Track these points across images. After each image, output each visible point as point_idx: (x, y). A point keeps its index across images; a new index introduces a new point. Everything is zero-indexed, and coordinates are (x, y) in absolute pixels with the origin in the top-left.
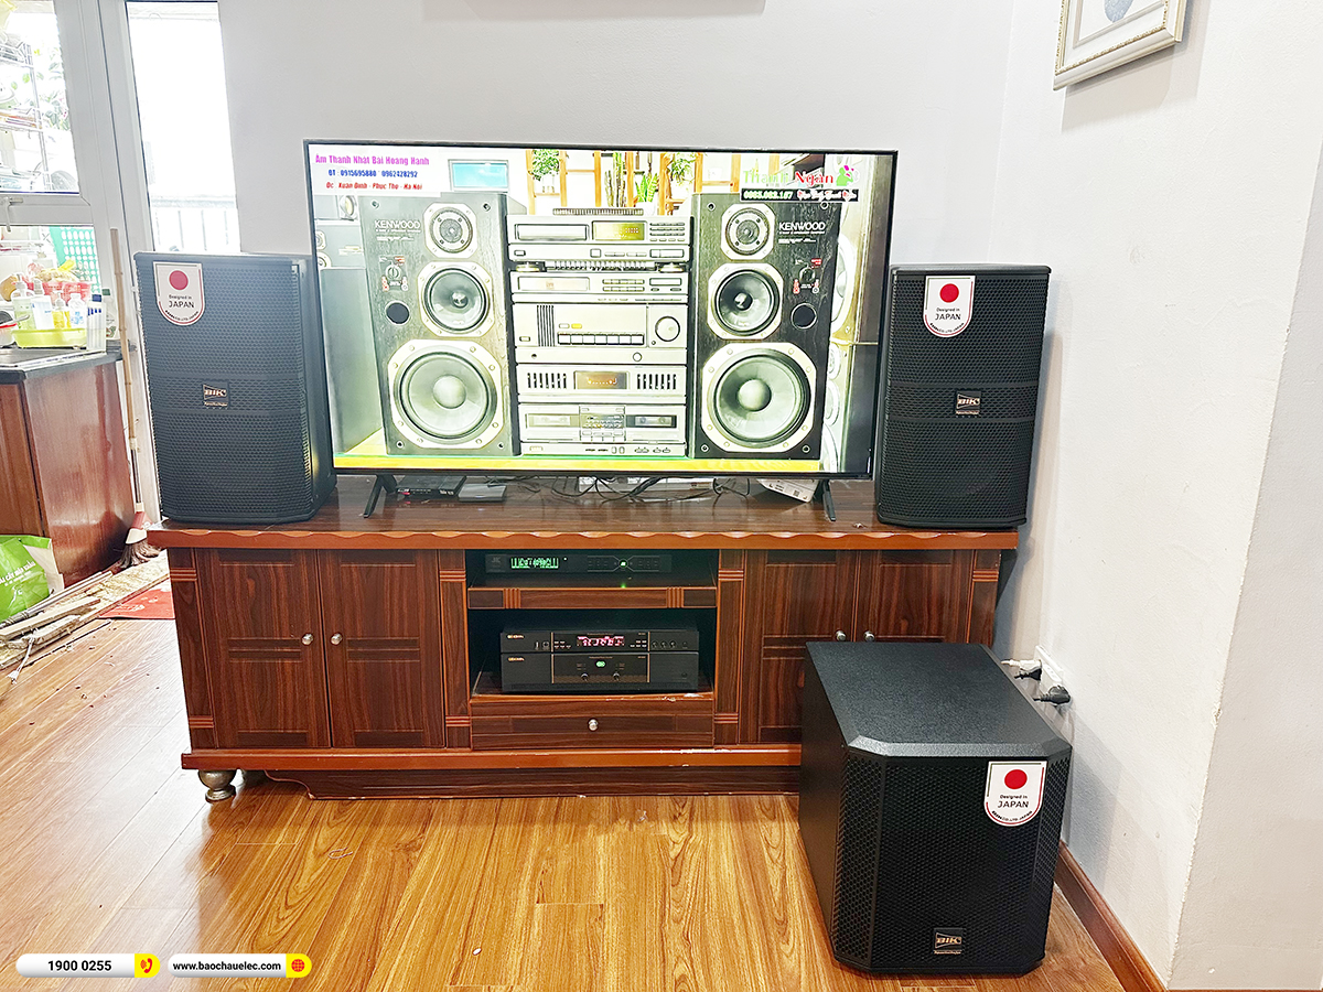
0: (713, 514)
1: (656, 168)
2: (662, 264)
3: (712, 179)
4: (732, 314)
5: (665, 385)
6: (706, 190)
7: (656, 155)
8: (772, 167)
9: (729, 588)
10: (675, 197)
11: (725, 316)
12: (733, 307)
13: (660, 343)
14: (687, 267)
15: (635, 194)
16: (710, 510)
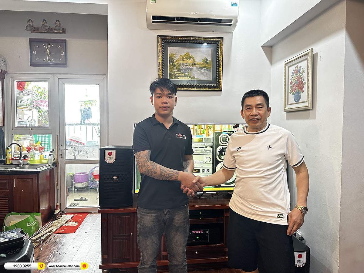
0: (218, 200)
1: (206, 128)
2: (207, 146)
3: (217, 130)
4: (222, 156)
5: (208, 171)
6: (216, 132)
7: (206, 125)
8: (229, 127)
9: (227, 217)
10: (210, 133)
11: (221, 157)
12: (222, 155)
13: (207, 163)
14: (212, 147)
15: (201, 133)
16: (217, 199)
